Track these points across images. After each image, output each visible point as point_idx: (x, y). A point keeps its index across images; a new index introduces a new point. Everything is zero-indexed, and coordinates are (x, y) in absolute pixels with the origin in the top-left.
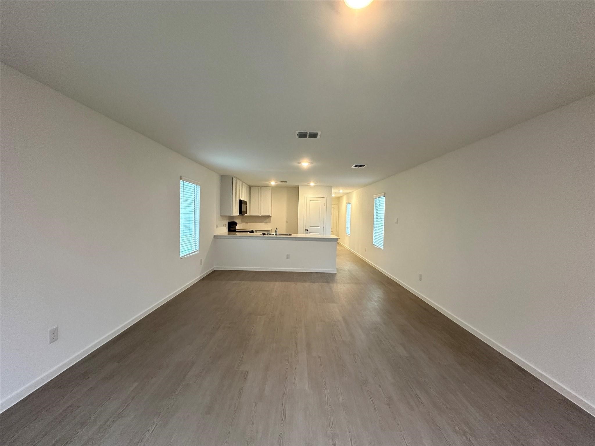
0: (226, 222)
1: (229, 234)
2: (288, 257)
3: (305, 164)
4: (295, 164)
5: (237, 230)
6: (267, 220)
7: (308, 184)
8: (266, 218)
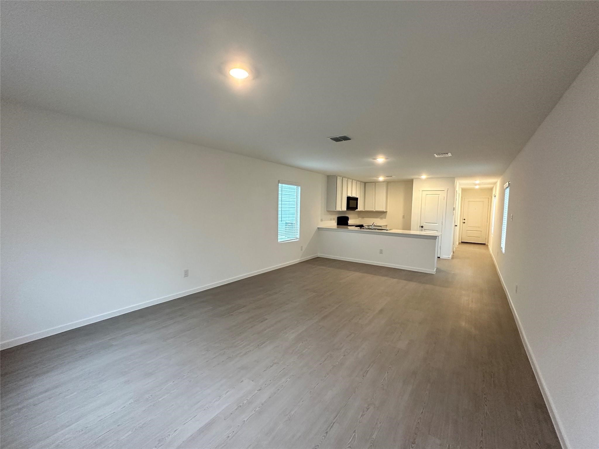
0: (335, 217)
1: (338, 228)
2: (381, 252)
3: (381, 160)
4: (371, 160)
5: (349, 225)
6: (383, 216)
7: (419, 177)
8: (381, 214)
